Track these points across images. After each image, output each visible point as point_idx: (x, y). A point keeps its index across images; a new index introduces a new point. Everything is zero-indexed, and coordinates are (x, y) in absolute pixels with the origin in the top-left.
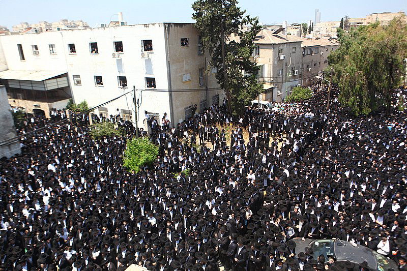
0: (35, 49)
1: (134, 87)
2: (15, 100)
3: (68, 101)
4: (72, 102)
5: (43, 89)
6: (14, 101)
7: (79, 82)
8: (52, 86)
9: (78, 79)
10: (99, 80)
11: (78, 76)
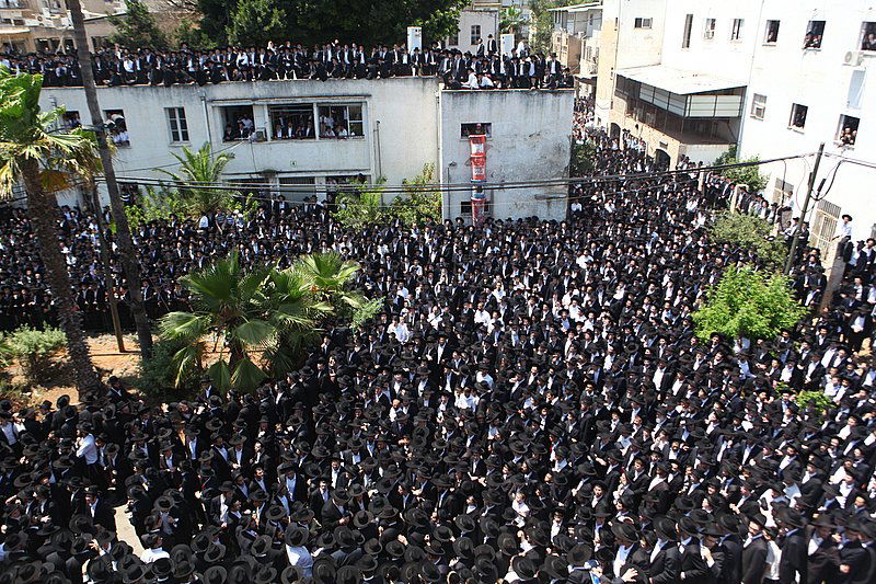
0: (709, 27)
1: (822, 146)
2: (640, 125)
3: (725, 148)
4: (733, 153)
5: (681, 113)
6: (637, 126)
7: (760, 112)
8: (701, 109)
9: (761, 105)
10: (800, 115)
11: (763, 98)
